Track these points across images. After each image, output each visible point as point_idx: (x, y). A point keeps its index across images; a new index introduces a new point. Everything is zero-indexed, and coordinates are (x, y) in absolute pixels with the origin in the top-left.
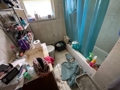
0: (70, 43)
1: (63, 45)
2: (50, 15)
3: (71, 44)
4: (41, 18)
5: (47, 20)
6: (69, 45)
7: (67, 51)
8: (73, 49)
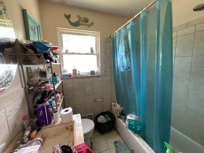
0: (123, 117)
1: (109, 119)
2: (94, 71)
3: (125, 119)
4: (81, 74)
5: (88, 77)
6: (121, 121)
7: (118, 133)
8: (129, 131)
